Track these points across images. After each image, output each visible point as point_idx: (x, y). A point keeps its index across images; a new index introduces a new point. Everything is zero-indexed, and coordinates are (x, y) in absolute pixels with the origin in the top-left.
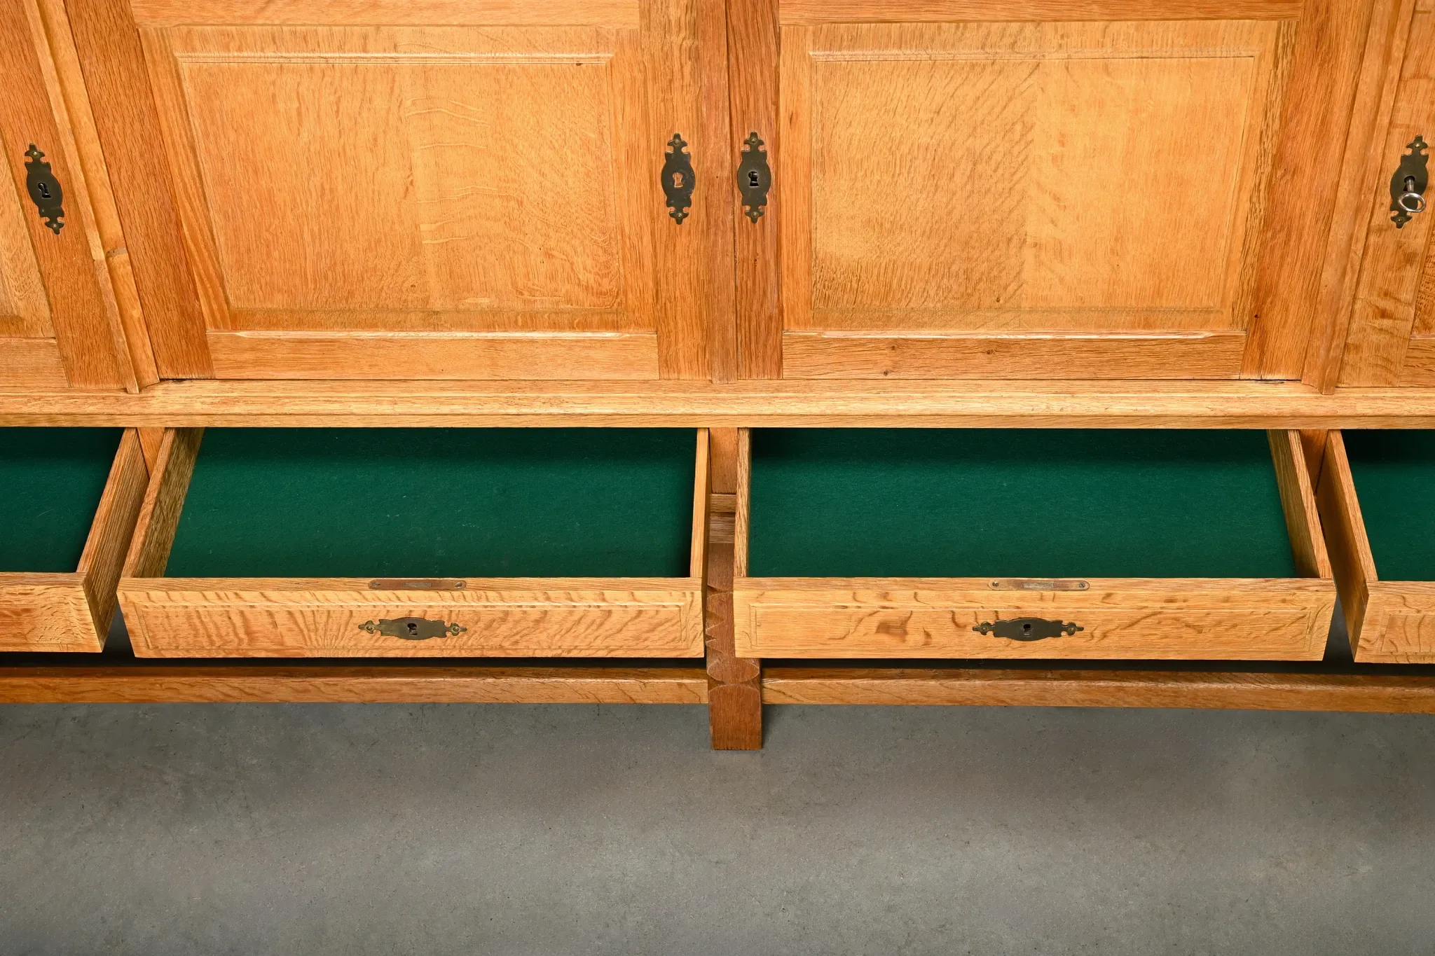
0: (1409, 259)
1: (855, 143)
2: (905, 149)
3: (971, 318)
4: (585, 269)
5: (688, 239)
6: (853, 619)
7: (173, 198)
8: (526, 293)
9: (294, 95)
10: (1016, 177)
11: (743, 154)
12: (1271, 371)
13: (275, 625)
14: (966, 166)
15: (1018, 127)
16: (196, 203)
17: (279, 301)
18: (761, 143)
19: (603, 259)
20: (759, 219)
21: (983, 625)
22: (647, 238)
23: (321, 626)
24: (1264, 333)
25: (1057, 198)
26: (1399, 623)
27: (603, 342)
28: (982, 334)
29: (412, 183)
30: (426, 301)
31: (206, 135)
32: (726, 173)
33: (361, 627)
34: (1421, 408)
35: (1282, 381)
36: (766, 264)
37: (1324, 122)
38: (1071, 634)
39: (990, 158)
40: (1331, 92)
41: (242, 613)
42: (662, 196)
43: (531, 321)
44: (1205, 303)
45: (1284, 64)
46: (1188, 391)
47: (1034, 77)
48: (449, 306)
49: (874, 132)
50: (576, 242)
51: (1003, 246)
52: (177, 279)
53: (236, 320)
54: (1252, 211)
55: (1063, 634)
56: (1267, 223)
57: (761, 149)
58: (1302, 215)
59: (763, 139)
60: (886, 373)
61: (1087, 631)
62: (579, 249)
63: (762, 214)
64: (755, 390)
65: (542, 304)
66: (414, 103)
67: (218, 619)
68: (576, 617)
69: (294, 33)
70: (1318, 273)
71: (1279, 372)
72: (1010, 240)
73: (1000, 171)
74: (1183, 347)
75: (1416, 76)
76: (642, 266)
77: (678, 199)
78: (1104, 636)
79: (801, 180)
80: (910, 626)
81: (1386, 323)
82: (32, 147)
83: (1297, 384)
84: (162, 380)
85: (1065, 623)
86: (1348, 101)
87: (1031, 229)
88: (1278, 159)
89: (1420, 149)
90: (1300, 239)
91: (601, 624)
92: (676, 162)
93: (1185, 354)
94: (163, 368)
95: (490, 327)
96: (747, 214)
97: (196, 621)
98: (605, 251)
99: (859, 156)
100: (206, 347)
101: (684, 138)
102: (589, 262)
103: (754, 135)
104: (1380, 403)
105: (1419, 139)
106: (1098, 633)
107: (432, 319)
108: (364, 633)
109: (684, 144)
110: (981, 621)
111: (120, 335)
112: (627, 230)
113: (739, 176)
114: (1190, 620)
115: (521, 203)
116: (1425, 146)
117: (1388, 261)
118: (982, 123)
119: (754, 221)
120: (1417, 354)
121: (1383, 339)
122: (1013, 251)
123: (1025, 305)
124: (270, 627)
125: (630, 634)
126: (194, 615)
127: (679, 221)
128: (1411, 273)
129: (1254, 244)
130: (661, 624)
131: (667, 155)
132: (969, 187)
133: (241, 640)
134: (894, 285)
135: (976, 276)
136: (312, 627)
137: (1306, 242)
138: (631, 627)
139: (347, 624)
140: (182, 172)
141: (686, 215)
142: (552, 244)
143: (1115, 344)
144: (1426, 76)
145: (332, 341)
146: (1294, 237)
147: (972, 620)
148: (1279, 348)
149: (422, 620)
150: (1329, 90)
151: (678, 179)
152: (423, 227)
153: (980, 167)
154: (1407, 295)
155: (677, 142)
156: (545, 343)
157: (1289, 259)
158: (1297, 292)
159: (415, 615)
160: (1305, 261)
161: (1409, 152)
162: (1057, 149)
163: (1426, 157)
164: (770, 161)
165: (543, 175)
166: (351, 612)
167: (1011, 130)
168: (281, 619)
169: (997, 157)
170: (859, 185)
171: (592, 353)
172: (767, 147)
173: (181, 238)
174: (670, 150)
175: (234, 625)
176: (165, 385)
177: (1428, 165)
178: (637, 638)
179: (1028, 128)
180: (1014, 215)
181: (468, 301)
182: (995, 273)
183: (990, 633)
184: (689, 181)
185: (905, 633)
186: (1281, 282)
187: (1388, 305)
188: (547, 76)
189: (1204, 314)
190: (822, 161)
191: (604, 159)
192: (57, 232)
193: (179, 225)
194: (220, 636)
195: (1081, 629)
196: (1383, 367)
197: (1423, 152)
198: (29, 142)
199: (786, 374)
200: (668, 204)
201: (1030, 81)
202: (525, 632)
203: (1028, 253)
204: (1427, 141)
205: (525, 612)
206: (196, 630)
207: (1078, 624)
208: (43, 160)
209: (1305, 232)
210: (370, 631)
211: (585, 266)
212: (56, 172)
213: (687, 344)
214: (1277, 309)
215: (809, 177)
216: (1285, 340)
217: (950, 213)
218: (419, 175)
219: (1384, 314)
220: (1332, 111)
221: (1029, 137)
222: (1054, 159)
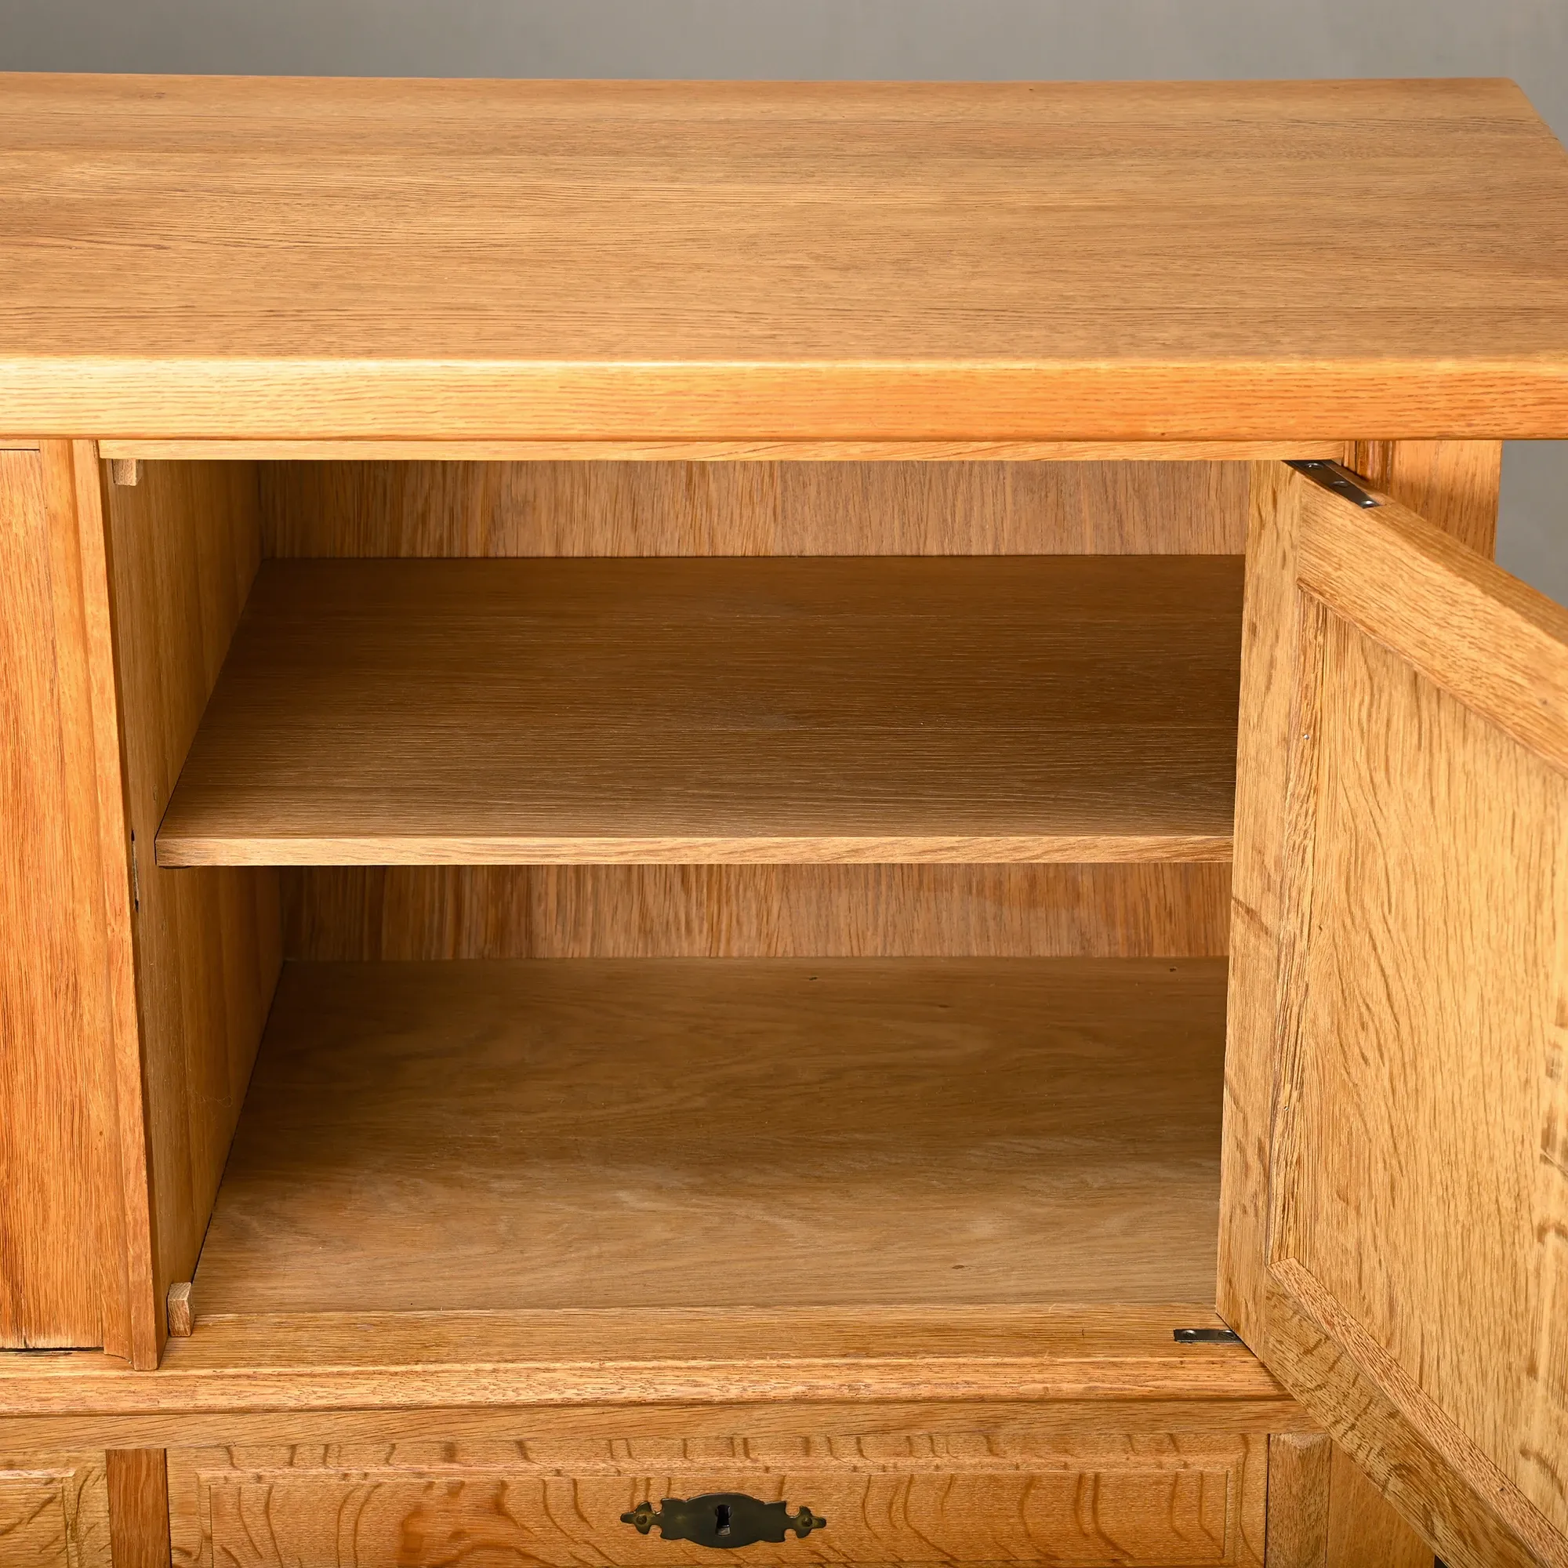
12: (41, 1330)
35: (67, 1351)
40: (16, 720)
58: (25, 982)
70: (79, 1108)
71: (58, 1330)
90: (33, 1033)
137: (45, 1040)
146: (19, 1030)
148: (47, 1275)
150: (12, 717)
157: (21, 1078)
158: (53, 1147)
160: (53, 1081)
186: (17, 1126)
209: (39, 1018)
214: (24, 1186)
216: (53, 1257)
220: (27, 760)
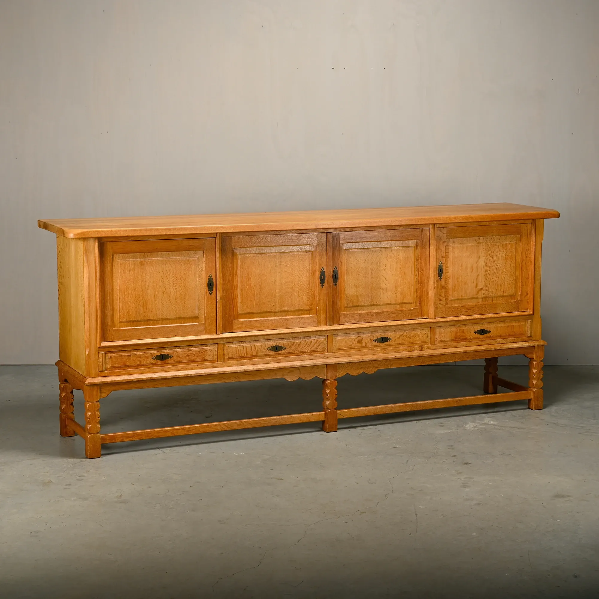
0: (443, 287)
1: (352, 268)
2: (360, 268)
4: (305, 299)
5: (324, 291)
6: (353, 339)
8: (294, 306)
10: (378, 274)
11: (334, 271)
12: (424, 316)
14: (370, 272)
15: (378, 263)
16: (236, 288)
17: (248, 311)
19: (308, 296)
20: (336, 286)
21: (375, 340)
22: (316, 292)
23: (260, 350)
24: (421, 307)
25: (385, 278)
29: (276, 280)
30: (276, 310)
31: (240, 271)
32: (331, 276)
35: (426, 318)
36: (337, 296)
37: (425, 259)
38: (390, 341)
41: (246, 347)
42: (319, 282)
44: (411, 301)
45: (418, 249)
48: (279, 311)
49: (355, 265)
50: (304, 293)
52: (229, 307)
53: (239, 317)
54: (416, 279)
55: (388, 341)
56: (419, 282)
57: (337, 270)
60: (358, 322)
61: (392, 340)
62: (304, 295)
63: (337, 284)
65: (296, 309)
66: (278, 263)
67: (241, 348)
68: (306, 343)
70: (429, 292)
72: (378, 288)
73: (376, 273)
75: (439, 249)
76: (315, 299)
77: (322, 281)
78: (395, 341)
79: (343, 276)
80: (363, 341)
81: (441, 302)
82: (210, 275)
83: (428, 319)
85: (388, 338)
87: (381, 285)
91: (310, 345)
92: (322, 274)
93: (409, 313)
94: (223, 330)
96: (334, 284)
97: (237, 350)
99: (353, 271)
100: (232, 324)
101: (324, 268)
102: (306, 297)
103: (336, 267)
104: (443, 320)
105: (440, 262)
107: (276, 314)
108: (268, 350)
110: (375, 338)
112: (313, 290)
113: (333, 276)
114: (409, 335)
115: (295, 284)
116: (442, 263)
117: (440, 288)
121: (441, 306)
122: (379, 291)
123: (381, 303)
124: (251, 351)
126: (237, 348)
127: (322, 287)
128: (443, 290)
130: (320, 344)
131: (321, 272)
132: (371, 276)
133: (245, 354)
134: (359, 300)
135: (373, 297)
136: (258, 350)
137: (426, 286)
138: (315, 345)
139: (265, 348)
141: (323, 285)
142: (300, 294)
143: (397, 311)
146: (424, 285)
147: (373, 338)
148: (424, 311)
150: (426, 253)
151: (322, 277)
152: (277, 291)
153: (372, 272)
154: (444, 295)
156: (297, 318)
158: (426, 297)
159: (277, 345)
160: (426, 290)
161: (439, 264)
162: (384, 268)
163: (442, 265)
164: (338, 273)
165: (299, 277)
166: (266, 345)
167: (377, 264)
168: (253, 348)
169: (375, 270)
170: (353, 277)
171: (305, 320)
175: (244, 350)
176: (223, 334)
177: (442, 268)
178: (316, 348)
179: (380, 263)
180: (379, 282)
181: (283, 308)
182: (376, 296)
183: (376, 342)
184: (324, 278)
185: (362, 343)
186: (423, 295)
187: (441, 298)
188: (301, 255)
189: (411, 304)
190: (347, 272)
191: (310, 273)
192: (211, 295)
194: (241, 354)
196: (442, 313)
198: (210, 273)
199: (340, 323)
200: (321, 283)
201: (380, 254)
202: (297, 348)
203: (381, 291)
205: (297, 342)
206: (237, 352)
207: (391, 338)
208: (212, 277)
209: (426, 284)
212: (213, 281)
213: (322, 316)
214: (423, 301)
216: (425, 307)
217: (368, 282)
219: (440, 300)
221: (380, 265)
222: (385, 270)
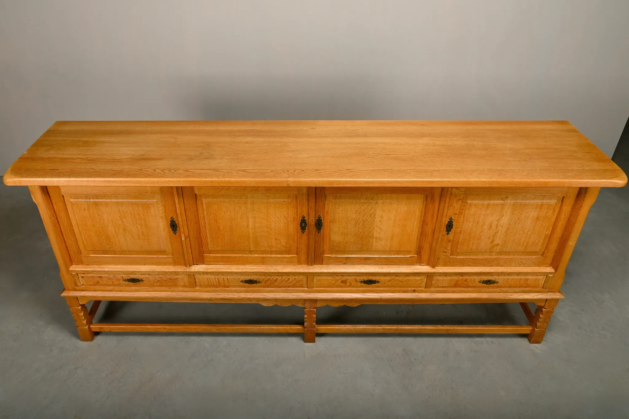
0: (450, 241)
1: (340, 217)
2: (350, 218)
3: (362, 252)
4: (283, 242)
5: (305, 237)
6: (337, 280)
7: (200, 228)
8: (271, 247)
9: (226, 207)
10: (372, 224)
11: (317, 219)
12: (422, 263)
13: (224, 281)
14: (362, 222)
15: (373, 215)
16: (204, 228)
17: (219, 248)
18: (321, 217)
20: (320, 233)
21: (361, 281)
22: (296, 237)
23: (233, 281)
24: (421, 256)
25: (380, 228)
26: (439, 280)
27: (286, 257)
28: (364, 256)
29: (249, 225)
30: (250, 248)
31: (207, 215)
32: (313, 223)
33: (241, 282)
34: (452, 271)
35: (424, 265)
36: (321, 241)
37: (433, 214)
38: (378, 283)
39: (367, 220)
41: (218, 278)
42: (299, 228)
43: (271, 252)
44: (409, 250)
45: (425, 203)
46: (406, 268)
47: (376, 205)
48: (254, 250)
49: (344, 215)
50: (282, 237)
51: (369, 238)
52: (199, 244)
53: (210, 252)
54: (419, 231)
55: (377, 283)
56: (421, 234)
57: (321, 218)
58: (429, 232)
59: (321, 216)
60: (344, 264)
61: (381, 282)
62: (282, 238)
63: (320, 231)
64: (317, 267)
65: (274, 249)
67: (213, 279)
68: (282, 280)
69: (226, 195)
70: (432, 244)
71: (424, 263)
72: (370, 237)
73: (369, 223)
74: (405, 259)
75: (451, 206)
76: (295, 241)
77: (303, 228)
78: (384, 283)
79: (329, 225)
80: (347, 281)
81: (445, 254)
82: (172, 217)
83: (427, 266)
84: (194, 264)
85: (377, 281)
86: (437, 210)
87: (375, 234)
88: (424, 222)
89: (451, 220)
91: (287, 281)
92: (303, 221)
93: (405, 260)
94: (194, 262)
95: (263, 254)
96: (317, 231)
97: (209, 280)
98: (287, 239)
99: (340, 220)
100: (204, 257)
101: (305, 216)
102: (284, 241)
103: (319, 216)
104: (444, 270)
105: (451, 218)
106: (383, 283)
107: (251, 252)
108: (241, 283)
109: (305, 217)
110: (361, 280)
111: (186, 255)
112: (292, 234)
113: (316, 224)
114: (400, 280)
115: (271, 229)
116: (452, 219)
117: (445, 242)
118: (366, 213)
119: (319, 233)
120: (451, 260)
121: (444, 257)
122: (371, 239)
123: (373, 250)
124: (223, 281)
125: (294, 283)
126: (209, 279)
127: (303, 233)
128: (450, 244)
129: (419, 238)
130: (299, 281)
131: (301, 220)
132: (363, 226)
133: (217, 284)
134: (347, 246)
135: (363, 244)
136: (231, 281)
137: (429, 237)
138: (293, 282)
139: (238, 280)
140: (202, 222)
141: (304, 232)
142: (277, 237)
143: (391, 258)
144: (453, 206)
145: (230, 257)
146: (427, 237)
147: (359, 280)
148: (424, 258)
149: (253, 280)
150: (434, 208)
151: (303, 224)
152: (250, 233)
153: (365, 223)
154: (449, 248)
155: (304, 217)
156: (274, 257)
157: (426, 241)
158: (427, 247)
159: (251, 279)
160: (429, 242)
161: (449, 220)
162: (380, 219)
163: (453, 221)
164: (322, 221)
165: (276, 223)
166: (239, 278)
168: (226, 280)
169: (368, 220)
170: (340, 226)
171: (284, 259)
172: (322, 218)
173: (200, 236)
174: (302, 219)
175: (216, 281)
176: (194, 266)
177: (453, 223)
178: (294, 284)
179: (375, 215)
180: (371, 232)
181: (259, 248)
182: (367, 243)
183: (363, 283)
184: (306, 225)
185: (346, 283)
186: (424, 245)
187: (445, 250)
188: (278, 204)
189: (409, 252)
190: (333, 221)
191: (288, 220)
192: (175, 234)
193: (200, 233)
194: (213, 283)
195: (380, 282)
196: (444, 263)
197: (452, 220)
198: (171, 216)
199: (323, 264)
200: (301, 229)
201: (375, 206)
202: (273, 283)
203: (374, 240)
204: (453, 218)
205: (273, 278)
206: (208, 281)
207: (379, 281)
208: (174, 220)
210: (242, 282)
211: (283, 241)
212: (176, 222)
213: (303, 257)
214: (423, 251)
215: (330, 225)
216: (425, 256)
217: (359, 231)
218: (250, 223)
219: (445, 252)
220: (434, 212)
221: (375, 217)
222: (380, 221)
